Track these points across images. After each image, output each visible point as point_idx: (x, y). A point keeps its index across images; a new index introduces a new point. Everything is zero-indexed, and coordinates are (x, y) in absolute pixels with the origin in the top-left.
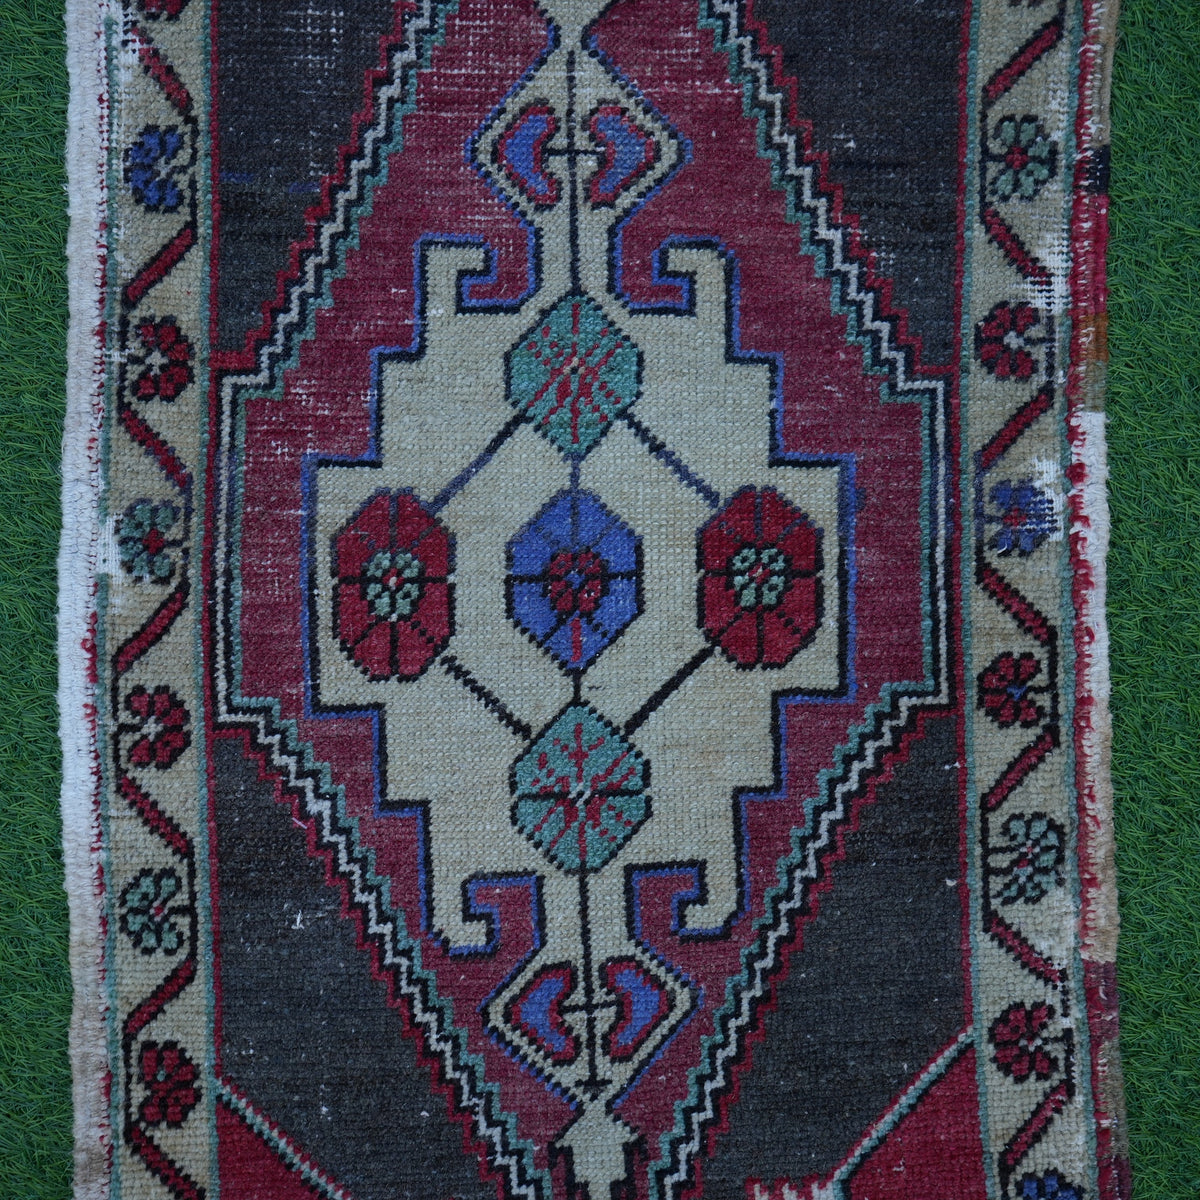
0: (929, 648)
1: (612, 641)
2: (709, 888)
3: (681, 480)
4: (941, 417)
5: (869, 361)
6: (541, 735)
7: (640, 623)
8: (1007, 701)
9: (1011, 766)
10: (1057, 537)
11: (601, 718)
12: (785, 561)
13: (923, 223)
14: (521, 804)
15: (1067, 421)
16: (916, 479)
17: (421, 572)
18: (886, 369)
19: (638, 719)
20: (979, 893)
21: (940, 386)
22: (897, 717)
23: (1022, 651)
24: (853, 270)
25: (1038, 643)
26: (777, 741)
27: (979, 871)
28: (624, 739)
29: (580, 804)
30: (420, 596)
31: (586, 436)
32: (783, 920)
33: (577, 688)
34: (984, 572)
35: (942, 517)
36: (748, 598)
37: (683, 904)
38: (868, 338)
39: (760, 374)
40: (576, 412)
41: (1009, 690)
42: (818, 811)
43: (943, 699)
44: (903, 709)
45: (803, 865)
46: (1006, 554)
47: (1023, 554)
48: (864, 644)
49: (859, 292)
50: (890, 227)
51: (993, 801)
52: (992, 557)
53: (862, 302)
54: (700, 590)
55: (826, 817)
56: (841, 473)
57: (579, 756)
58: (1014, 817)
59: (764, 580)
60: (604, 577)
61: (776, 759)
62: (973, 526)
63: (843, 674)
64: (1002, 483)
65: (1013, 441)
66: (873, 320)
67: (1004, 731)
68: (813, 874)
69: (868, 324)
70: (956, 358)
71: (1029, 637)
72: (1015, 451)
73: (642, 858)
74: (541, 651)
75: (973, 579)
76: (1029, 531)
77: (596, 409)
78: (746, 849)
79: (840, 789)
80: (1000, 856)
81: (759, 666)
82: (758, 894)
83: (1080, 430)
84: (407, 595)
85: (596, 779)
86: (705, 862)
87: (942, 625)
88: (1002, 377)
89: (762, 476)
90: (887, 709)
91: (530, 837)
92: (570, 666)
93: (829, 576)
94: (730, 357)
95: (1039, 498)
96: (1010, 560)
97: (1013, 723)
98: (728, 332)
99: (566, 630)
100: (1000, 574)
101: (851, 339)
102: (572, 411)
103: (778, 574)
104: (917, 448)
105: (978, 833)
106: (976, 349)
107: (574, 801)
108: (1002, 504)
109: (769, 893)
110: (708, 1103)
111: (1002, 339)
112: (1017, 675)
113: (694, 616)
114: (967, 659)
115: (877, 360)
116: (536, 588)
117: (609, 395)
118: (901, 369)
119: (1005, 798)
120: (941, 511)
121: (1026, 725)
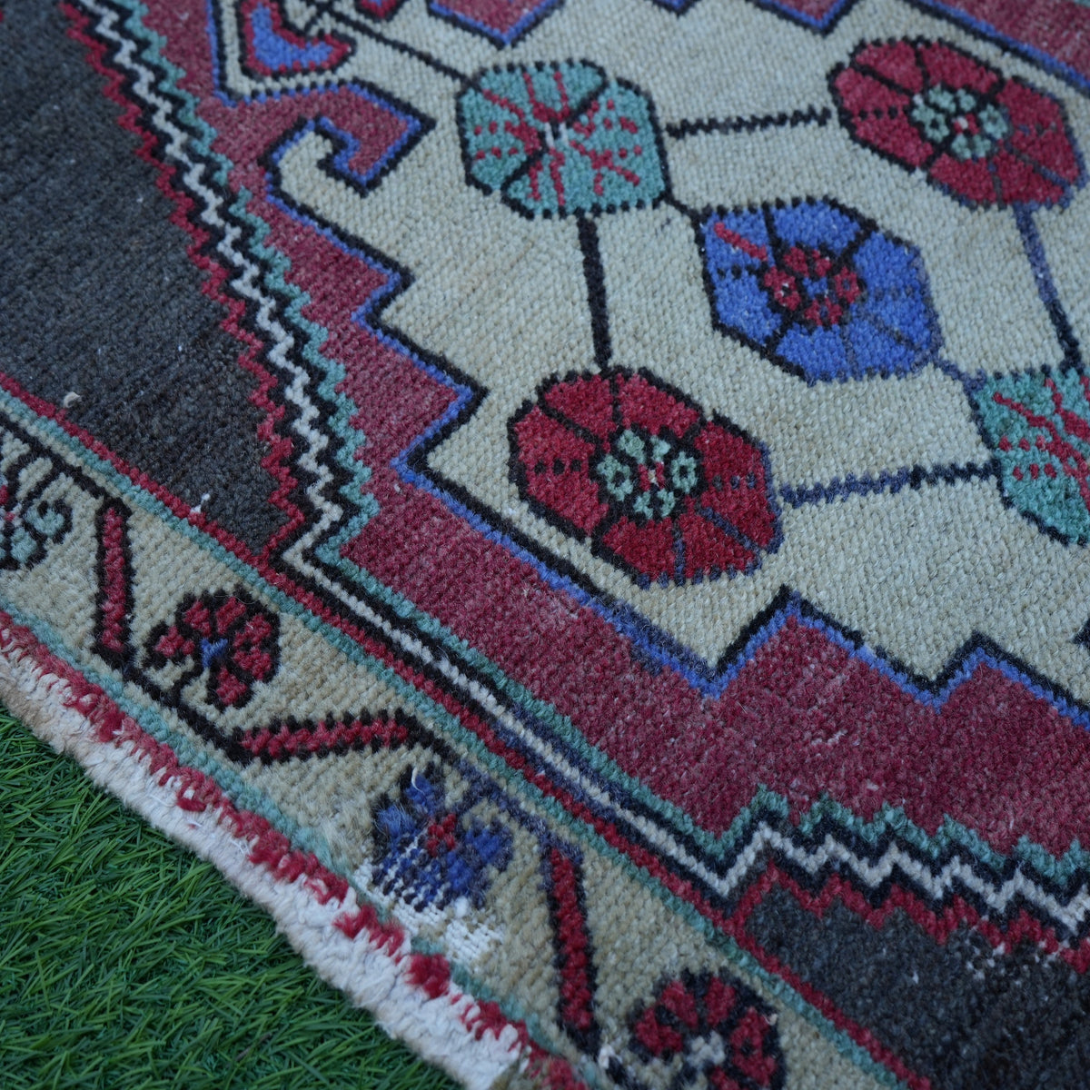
0: (372, 589)
1: (706, 276)
2: (331, 180)
3: (850, 478)
4: (675, 850)
5: (837, 815)
6: (659, 141)
7: (703, 314)
8: (213, 629)
9: (129, 572)
10: (363, 876)
11: (625, 207)
12: (642, 515)
13: (1003, 1062)
14: (598, 79)
15: (519, 1025)
16: (613, 751)
17: (952, 154)
18: (806, 828)
19: (589, 240)
20: (25, 423)
21: (723, 886)
22: (323, 492)
23: (257, 699)
24: (997, 899)
25: (247, 726)
26: (426, 356)
27: (49, 441)
28: (579, 212)
29: (547, 127)
30: (923, 136)
31: (996, 416)
32: (220, 222)
33: (682, 209)
34: (407, 731)
35: (531, 739)
36: (631, 444)
37: (339, 145)
38: (873, 839)
39: (927, 661)
40: (1035, 421)
41: (222, 643)
42: (302, 338)
43: (293, 556)
44: (327, 506)
45: (258, 282)
46: (404, 780)
47: (384, 801)
48: (451, 525)
49: (955, 879)
50: (1031, 1006)
51: (110, 519)
52: (418, 758)
53: (936, 872)
54: (687, 400)
55: (285, 341)
56: (703, 665)
57: (601, 160)
58: (67, 527)
59: (637, 476)
60: (792, 316)
61: (406, 341)
62: (482, 768)
63: (437, 478)
64: (509, 857)
65: (555, 922)
66: (896, 867)
67: (179, 596)
68: (237, 284)
69: (894, 855)
70: (747, 942)
71: (266, 721)
72: (538, 913)
73: (429, 142)
74: (758, 200)
75: (408, 709)
76: (407, 843)
77: (1024, 445)
78: (335, 240)
79: (302, 378)
80: (39, 476)
81: (535, 398)
82: (274, 219)
83: (488, 1034)
84: (935, 125)
85: (560, 159)
86: (363, 195)
87: (387, 626)
88: (662, 987)
89: (776, 570)
90: (345, 490)
91: (555, 65)
92: (715, 217)
93: (577, 553)
94: (978, 641)
95: (440, 895)
96: (391, 777)
97: (178, 615)
98: (1019, 664)
99: (762, 240)
100: (384, 751)
101: (890, 815)
102: (1041, 419)
103: (631, 499)
104: (657, 787)
105: (93, 475)
106: (738, 982)
107: (555, 125)
108: (477, 833)
109: (263, 228)
110: (114, 36)
111: (724, 1035)
112: (232, 668)
113: (659, 372)
114: (314, 621)
115: (829, 826)
116: (839, 245)
117: (1034, 470)
118: (791, 851)
119: (99, 536)
120: (540, 747)
121: (160, 630)
